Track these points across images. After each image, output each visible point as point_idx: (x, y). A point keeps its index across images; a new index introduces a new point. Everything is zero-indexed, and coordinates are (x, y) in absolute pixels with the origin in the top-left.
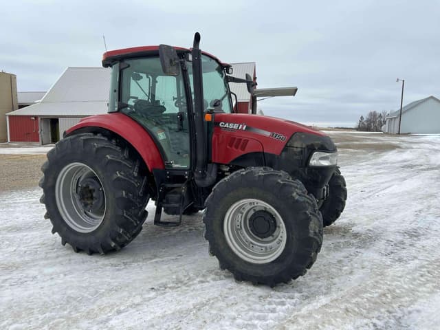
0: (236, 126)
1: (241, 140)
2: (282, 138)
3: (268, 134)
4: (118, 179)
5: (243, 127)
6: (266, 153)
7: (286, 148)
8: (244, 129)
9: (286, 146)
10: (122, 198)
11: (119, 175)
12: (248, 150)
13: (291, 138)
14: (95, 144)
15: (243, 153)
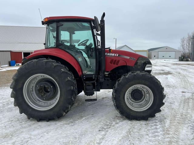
0: (113, 55)
1: (116, 60)
2: (134, 59)
3: (128, 58)
4: (68, 80)
5: (117, 55)
6: (128, 66)
7: (136, 63)
8: (117, 56)
9: (136, 62)
10: (71, 90)
11: (69, 79)
12: (119, 65)
13: (138, 59)
14: (54, 64)
15: (117, 66)
